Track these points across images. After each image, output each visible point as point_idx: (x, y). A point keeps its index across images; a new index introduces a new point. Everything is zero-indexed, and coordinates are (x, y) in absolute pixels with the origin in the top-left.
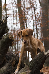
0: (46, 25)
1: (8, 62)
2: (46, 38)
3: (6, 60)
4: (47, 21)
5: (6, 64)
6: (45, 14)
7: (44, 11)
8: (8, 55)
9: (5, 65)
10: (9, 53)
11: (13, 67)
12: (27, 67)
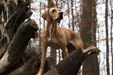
0: (88, 25)
1: (26, 62)
2: (87, 44)
3: (24, 59)
4: (89, 20)
5: (23, 64)
6: (86, 10)
7: (86, 4)
8: (28, 53)
9: (22, 66)
10: (29, 51)
11: (34, 70)
12: (55, 69)
